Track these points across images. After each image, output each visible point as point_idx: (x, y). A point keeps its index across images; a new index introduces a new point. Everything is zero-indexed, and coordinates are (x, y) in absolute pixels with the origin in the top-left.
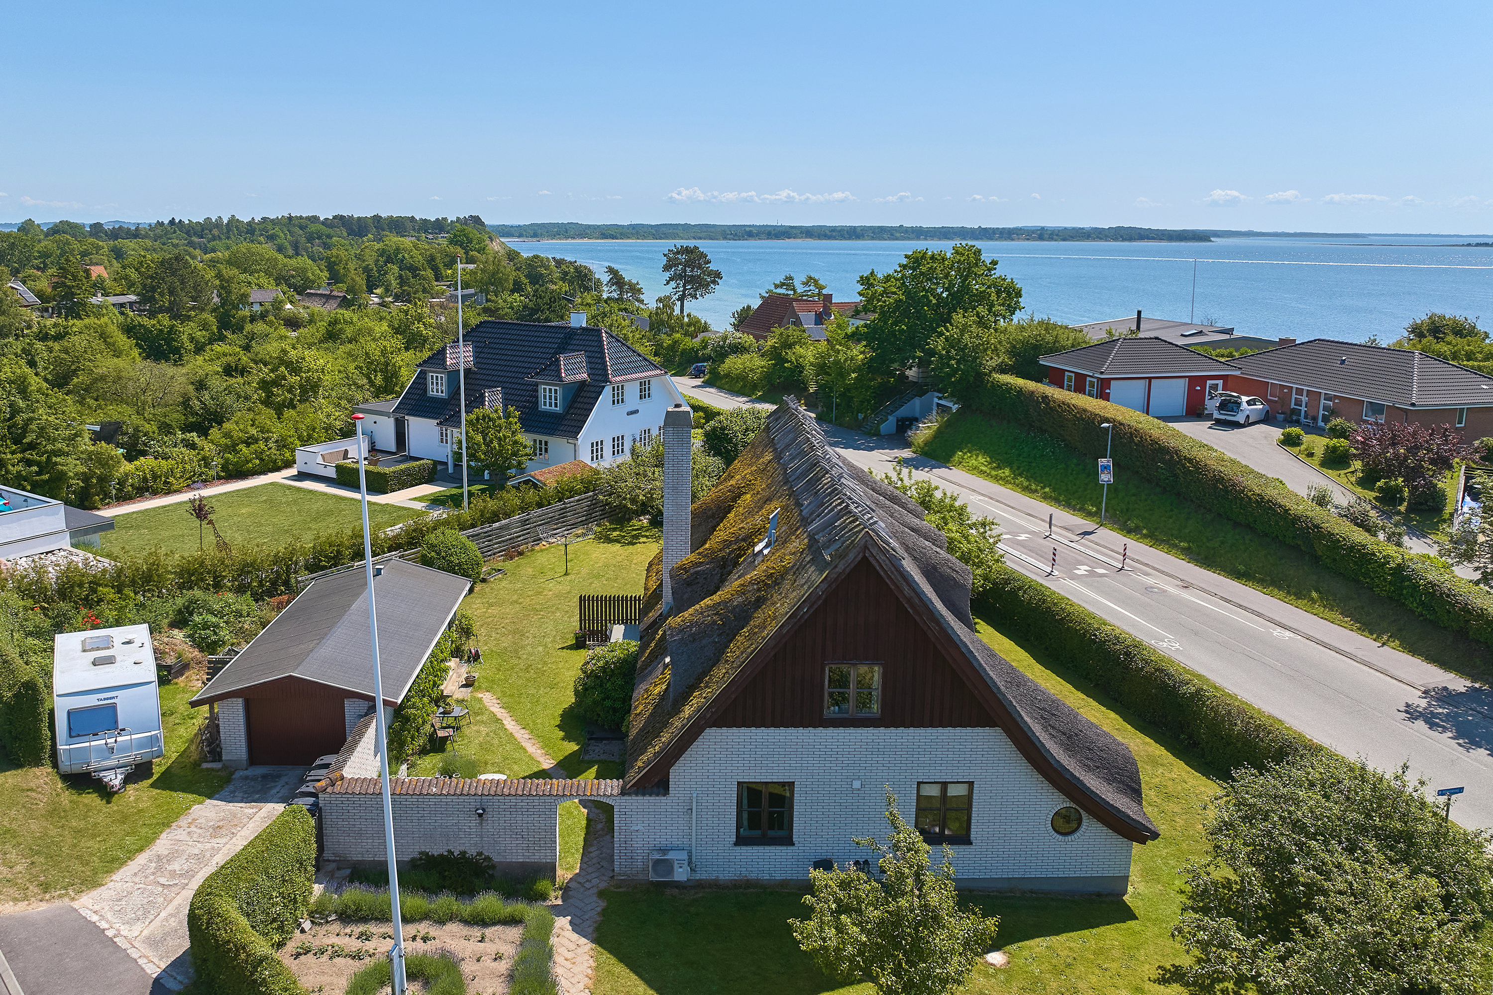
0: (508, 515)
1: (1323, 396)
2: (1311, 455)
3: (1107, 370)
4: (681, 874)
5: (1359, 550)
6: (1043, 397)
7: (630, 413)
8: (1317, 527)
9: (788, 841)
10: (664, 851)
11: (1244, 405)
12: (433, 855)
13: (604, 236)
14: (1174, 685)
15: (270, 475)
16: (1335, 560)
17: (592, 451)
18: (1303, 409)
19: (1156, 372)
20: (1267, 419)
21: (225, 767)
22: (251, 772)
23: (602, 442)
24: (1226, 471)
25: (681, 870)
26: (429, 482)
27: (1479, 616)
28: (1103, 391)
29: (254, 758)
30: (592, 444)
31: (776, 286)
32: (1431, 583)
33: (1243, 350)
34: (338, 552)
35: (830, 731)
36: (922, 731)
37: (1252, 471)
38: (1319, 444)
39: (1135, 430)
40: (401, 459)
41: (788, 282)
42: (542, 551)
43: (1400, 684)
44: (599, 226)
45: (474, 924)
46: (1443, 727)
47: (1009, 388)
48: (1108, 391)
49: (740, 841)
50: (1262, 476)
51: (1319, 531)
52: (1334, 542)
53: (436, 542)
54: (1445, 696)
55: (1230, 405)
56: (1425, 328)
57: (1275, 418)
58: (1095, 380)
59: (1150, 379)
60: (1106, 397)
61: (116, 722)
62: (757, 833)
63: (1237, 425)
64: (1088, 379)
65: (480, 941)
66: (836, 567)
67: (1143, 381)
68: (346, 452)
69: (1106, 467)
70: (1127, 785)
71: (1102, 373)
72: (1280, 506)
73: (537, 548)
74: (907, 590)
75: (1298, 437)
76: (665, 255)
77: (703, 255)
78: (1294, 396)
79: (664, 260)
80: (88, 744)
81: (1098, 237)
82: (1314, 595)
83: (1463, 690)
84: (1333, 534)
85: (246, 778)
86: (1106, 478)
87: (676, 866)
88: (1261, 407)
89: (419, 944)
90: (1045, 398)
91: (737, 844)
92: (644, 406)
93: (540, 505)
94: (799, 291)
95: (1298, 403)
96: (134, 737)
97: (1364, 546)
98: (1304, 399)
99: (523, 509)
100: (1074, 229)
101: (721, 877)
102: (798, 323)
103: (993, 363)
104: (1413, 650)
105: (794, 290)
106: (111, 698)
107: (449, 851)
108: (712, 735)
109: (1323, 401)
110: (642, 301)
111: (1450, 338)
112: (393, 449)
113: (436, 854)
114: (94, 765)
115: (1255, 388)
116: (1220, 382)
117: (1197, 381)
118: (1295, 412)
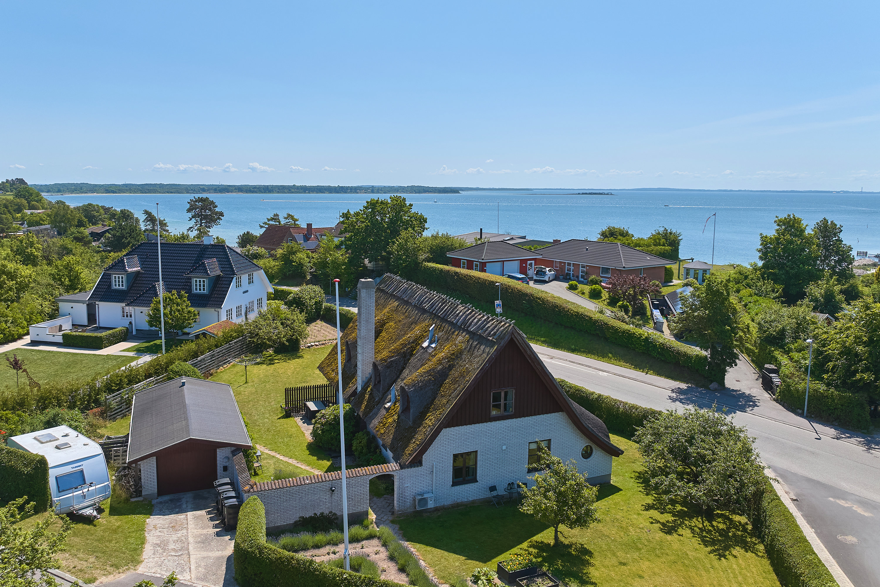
0: (202, 353)
1: (581, 266)
2: (583, 293)
3: (485, 257)
4: (431, 505)
5: (627, 333)
6: (455, 273)
7: (244, 292)
8: (606, 324)
9: (476, 481)
10: (422, 495)
11: (548, 272)
12: (306, 518)
13: (107, 191)
14: (587, 396)
15: (11, 344)
16: (616, 339)
17: (227, 314)
18: (572, 273)
19: (506, 258)
20: (556, 278)
21: (145, 499)
22: (160, 499)
23: (231, 309)
24: (558, 302)
25: (431, 502)
26: (124, 340)
27: (684, 355)
28: (483, 268)
29: (161, 491)
30: (227, 311)
31: (269, 220)
32: (661, 343)
33: (535, 246)
34: (120, 380)
35: (494, 424)
36: (530, 418)
37: (569, 302)
38: (587, 288)
39: (508, 286)
40: (93, 329)
41: (275, 218)
42: (221, 372)
43: (660, 388)
44: (103, 185)
45: (353, 542)
46: (687, 403)
47: (434, 270)
48: (485, 268)
49: (454, 484)
50: (574, 303)
51: (607, 326)
52: (615, 330)
53: (178, 370)
54: (680, 391)
55: (541, 273)
56: (607, 233)
57: (559, 278)
58: (479, 263)
59: (503, 261)
60: (485, 271)
61: (84, 480)
62: (461, 479)
63: (545, 282)
64: (474, 263)
65: (362, 548)
66: (500, 344)
67: (500, 263)
68: (61, 326)
69: (498, 305)
70: (604, 434)
71: (483, 259)
72: (587, 316)
73: (218, 371)
74: (529, 352)
75: (576, 285)
76: (189, 203)
77: (212, 203)
78: (567, 267)
79: (188, 206)
80: (71, 495)
81: (402, 191)
82: (610, 355)
83: (686, 388)
84: (614, 327)
85: (161, 503)
86: (499, 310)
87: (429, 500)
88: (553, 272)
89: (332, 556)
90: (456, 273)
91: (453, 486)
92: (250, 288)
93: (217, 346)
94: (282, 223)
95: (569, 270)
96: (97, 487)
97: (629, 331)
98: (572, 268)
99: (210, 349)
100: (389, 187)
101: (446, 504)
102: (294, 239)
103: (423, 257)
104: (659, 373)
105: (279, 222)
106: (79, 466)
107: (315, 514)
108: (446, 432)
109: (581, 268)
110: (167, 231)
111: (619, 237)
112: (86, 322)
113: (308, 516)
114: (77, 507)
115: (549, 263)
116: (533, 262)
117: (523, 262)
118: (568, 274)
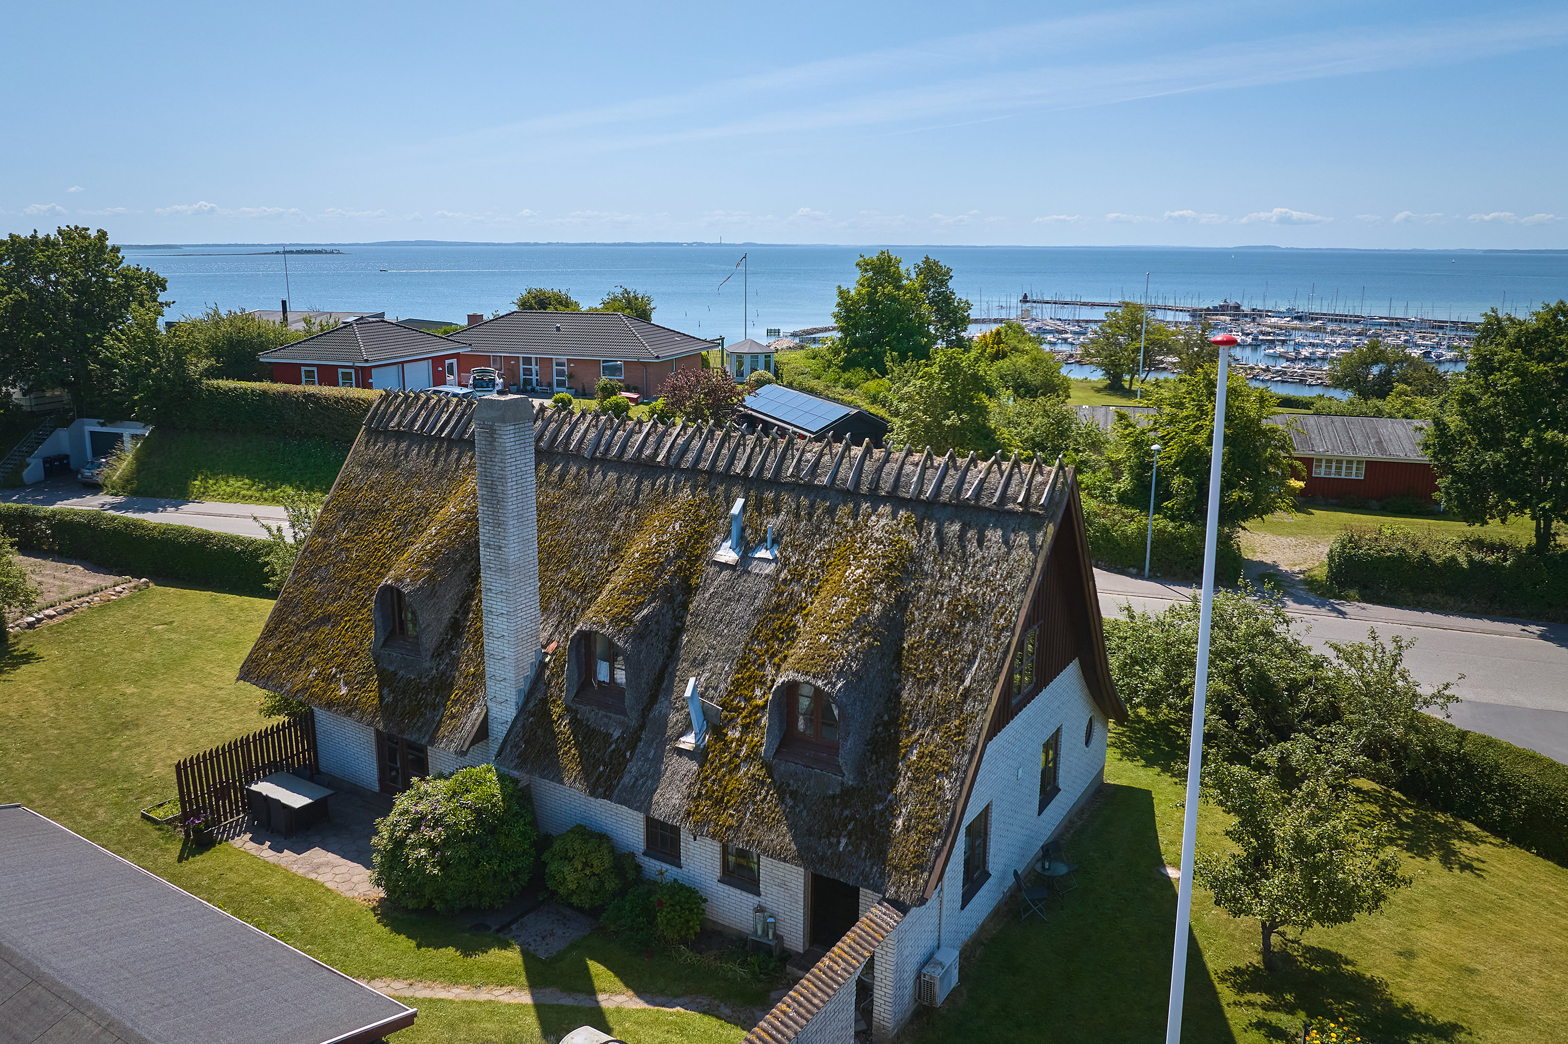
1: (554, 362)
3: (367, 354)
4: (955, 978)
9: (987, 874)
10: (931, 960)
18: (534, 377)
19: (410, 356)
25: (955, 972)
28: (362, 378)
35: (1013, 722)
36: (1049, 686)
48: (368, 379)
49: (964, 902)
56: (533, 302)
58: (353, 371)
59: (402, 363)
60: (365, 384)
64: (340, 369)
67: (395, 367)
71: (366, 360)
78: (522, 367)
87: (953, 969)
91: (962, 907)
95: (528, 372)
98: (534, 367)
103: (200, 367)
109: (555, 367)
116: (454, 361)
117: (438, 361)
118: (527, 382)
